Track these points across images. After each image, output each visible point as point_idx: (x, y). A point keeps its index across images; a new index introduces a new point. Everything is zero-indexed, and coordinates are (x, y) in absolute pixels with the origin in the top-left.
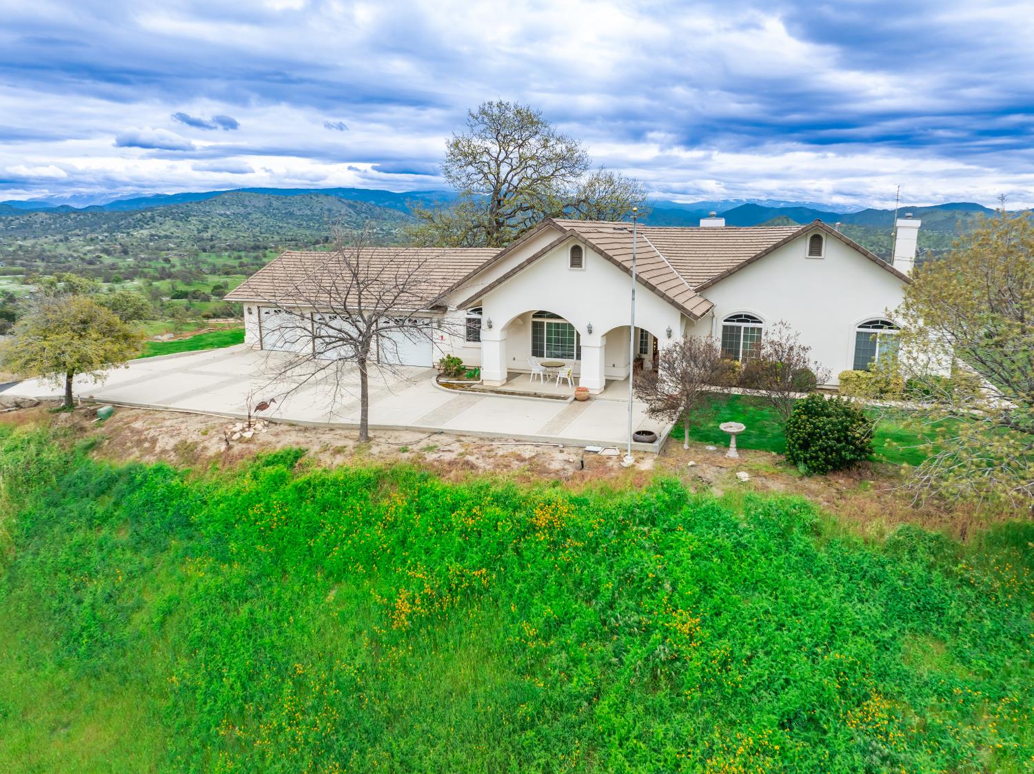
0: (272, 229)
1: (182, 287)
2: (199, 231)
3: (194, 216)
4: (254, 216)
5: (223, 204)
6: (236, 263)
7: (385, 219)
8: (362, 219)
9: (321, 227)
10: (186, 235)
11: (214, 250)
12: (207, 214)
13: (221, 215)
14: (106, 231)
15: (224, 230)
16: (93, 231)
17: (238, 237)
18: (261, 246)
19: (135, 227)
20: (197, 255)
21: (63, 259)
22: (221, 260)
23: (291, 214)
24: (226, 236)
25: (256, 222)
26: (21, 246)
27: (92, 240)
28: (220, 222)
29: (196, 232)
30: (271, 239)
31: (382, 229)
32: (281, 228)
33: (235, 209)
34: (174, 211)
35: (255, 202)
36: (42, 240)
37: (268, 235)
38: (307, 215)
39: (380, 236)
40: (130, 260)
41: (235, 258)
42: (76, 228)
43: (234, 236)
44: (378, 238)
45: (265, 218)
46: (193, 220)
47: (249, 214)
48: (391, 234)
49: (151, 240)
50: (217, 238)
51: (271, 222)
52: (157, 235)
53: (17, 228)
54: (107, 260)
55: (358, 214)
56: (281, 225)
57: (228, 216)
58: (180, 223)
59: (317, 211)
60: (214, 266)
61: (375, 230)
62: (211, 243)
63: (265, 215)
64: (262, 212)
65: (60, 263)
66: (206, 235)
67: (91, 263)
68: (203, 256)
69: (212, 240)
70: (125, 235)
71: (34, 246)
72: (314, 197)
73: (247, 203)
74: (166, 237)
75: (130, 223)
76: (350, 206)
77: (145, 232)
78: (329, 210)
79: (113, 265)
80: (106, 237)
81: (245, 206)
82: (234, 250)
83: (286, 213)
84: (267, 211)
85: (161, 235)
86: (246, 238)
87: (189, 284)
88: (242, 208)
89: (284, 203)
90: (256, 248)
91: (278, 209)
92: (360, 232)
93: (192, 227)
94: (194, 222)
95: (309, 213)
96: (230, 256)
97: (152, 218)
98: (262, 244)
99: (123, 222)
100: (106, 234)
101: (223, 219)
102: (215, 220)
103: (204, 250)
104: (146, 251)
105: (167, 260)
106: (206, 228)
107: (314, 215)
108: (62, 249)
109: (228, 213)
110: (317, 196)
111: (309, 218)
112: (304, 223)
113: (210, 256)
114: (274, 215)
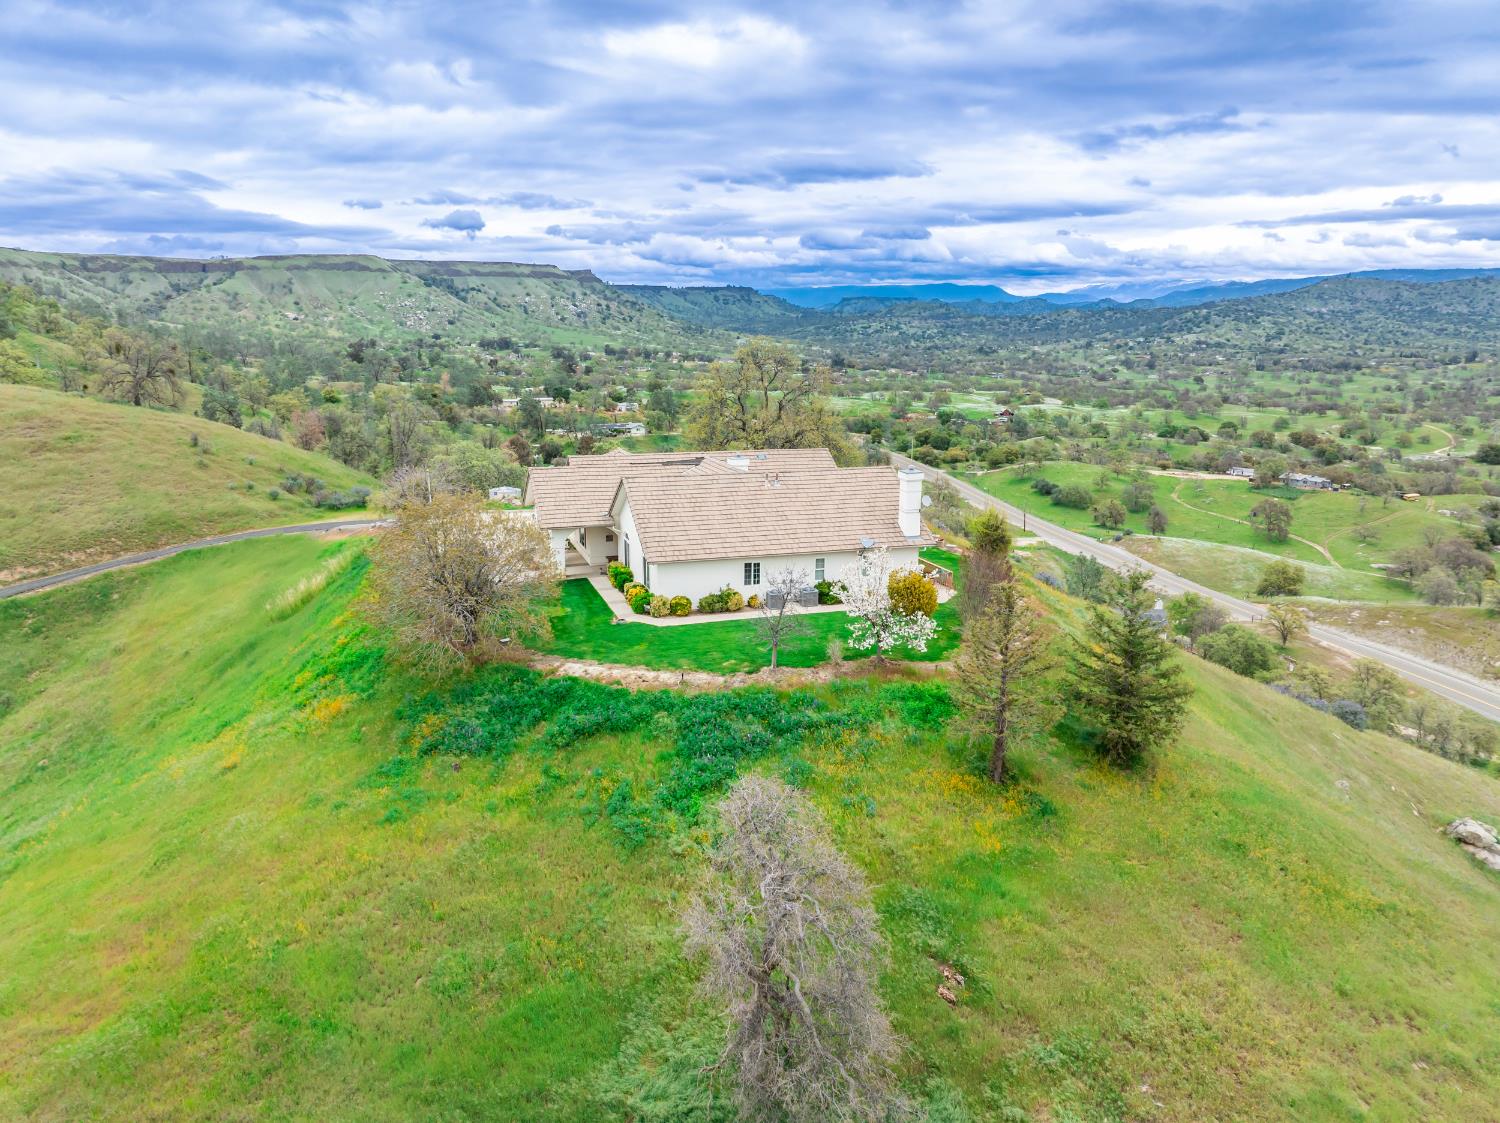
0: (1390, 336)
2: (1269, 338)
3: (1269, 315)
4: (1365, 315)
5: (1320, 297)
10: (1247, 343)
11: (1275, 368)
12: (1289, 311)
13: (1311, 314)
14: (1142, 335)
15: (1306, 337)
16: (1126, 334)
17: (1325, 348)
19: (1181, 330)
20: (1246, 374)
21: (1072, 372)
23: (1431, 313)
24: (1310, 347)
25: (1365, 324)
26: (1034, 353)
27: (1119, 347)
28: (1305, 324)
29: (1263, 339)
30: (1377, 353)
32: (1405, 334)
33: (1335, 305)
34: (1241, 307)
35: (1373, 293)
36: (1064, 345)
37: (1375, 347)
38: (1460, 314)
40: (1153, 377)
42: (1108, 330)
43: (1320, 347)
45: (1382, 318)
46: (1265, 321)
47: (1358, 312)
49: (1194, 349)
50: (1292, 349)
51: (1392, 324)
52: (1204, 343)
53: (1043, 329)
54: (1124, 374)
56: (1406, 330)
57: (1321, 315)
58: (1243, 326)
59: (1481, 307)
62: (1279, 357)
63: (1384, 314)
64: (1379, 309)
65: (1067, 376)
66: (1277, 344)
67: (1102, 378)
68: (1254, 375)
69: (1281, 352)
70: (1163, 341)
71: (1048, 354)
72: (1480, 284)
73: (1358, 295)
74: (1218, 345)
75: (1175, 324)
77: (1192, 338)
79: (1129, 382)
80: (1139, 343)
81: (1353, 300)
82: (1308, 368)
83: (1422, 311)
84: (1390, 307)
85: (1212, 342)
86: (1337, 350)
88: (1347, 304)
89: (1422, 294)
90: (1345, 366)
91: (1410, 304)
93: (1260, 332)
94: (1266, 324)
95: (1465, 310)
96: (1294, 378)
97: (1207, 319)
99: (1166, 323)
100: (1142, 339)
101: (1311, 320)
102: (1297, 321)
103: (1262, 367)
104: (1178, 365)
105: (1199, 380)
106: (1280, 333)
107: (1474, 314)
108: (1078, 360)
109: (1324, 310)
110: (1487, 281)
111: (1463, 319)
112: (1451, 328)
113: (1262, 377)
114: (1401, 314)
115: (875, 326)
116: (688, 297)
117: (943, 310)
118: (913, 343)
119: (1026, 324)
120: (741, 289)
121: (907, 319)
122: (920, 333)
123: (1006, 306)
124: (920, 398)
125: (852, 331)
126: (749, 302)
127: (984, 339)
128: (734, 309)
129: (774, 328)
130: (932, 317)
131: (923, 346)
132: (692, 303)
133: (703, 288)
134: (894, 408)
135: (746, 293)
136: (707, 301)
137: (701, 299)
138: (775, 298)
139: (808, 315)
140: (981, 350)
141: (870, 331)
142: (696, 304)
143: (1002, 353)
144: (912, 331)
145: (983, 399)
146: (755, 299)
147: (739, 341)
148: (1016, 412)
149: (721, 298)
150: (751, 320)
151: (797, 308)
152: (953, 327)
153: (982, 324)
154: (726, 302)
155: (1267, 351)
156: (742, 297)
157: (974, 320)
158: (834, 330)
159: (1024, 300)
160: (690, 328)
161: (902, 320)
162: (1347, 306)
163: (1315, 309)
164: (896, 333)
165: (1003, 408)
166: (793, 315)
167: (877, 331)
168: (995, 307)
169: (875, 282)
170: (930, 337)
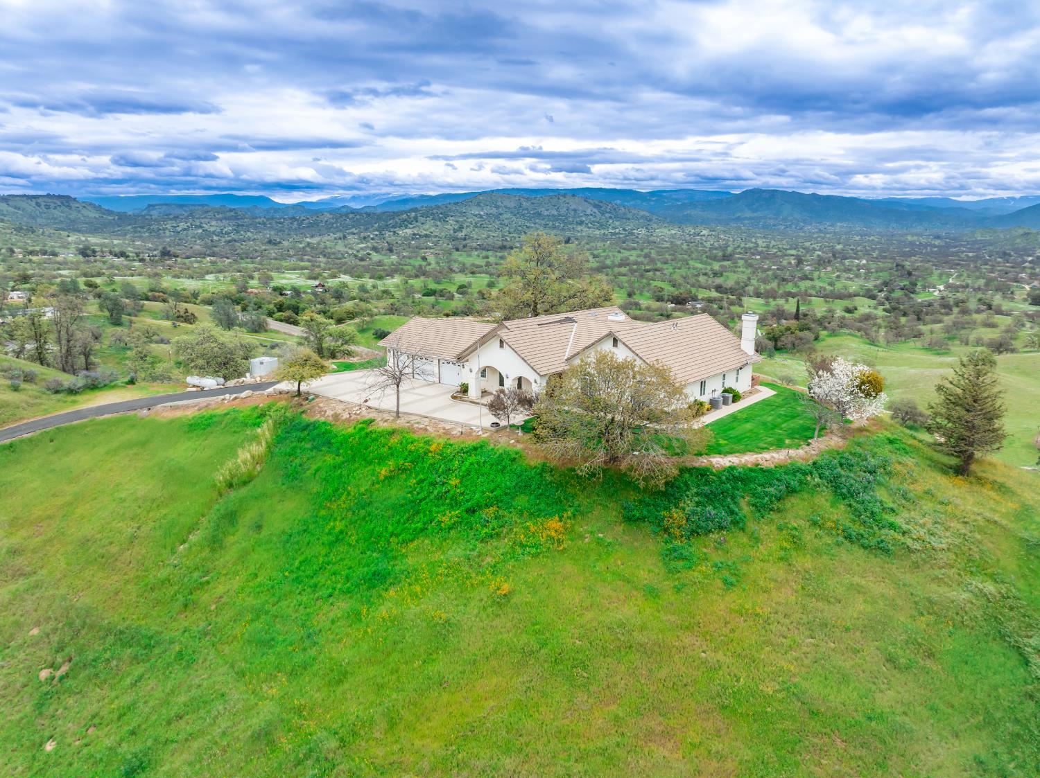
0: (520, 228)
1: (432, 286)
2: (455, 231)
3: (452, 216)
4: (505, 216)
5: (478, 205)
6: (481, 262)
7: (629, 219)
8: (606, 218)
9: (565, 228)
10: (443, 234)
11: (465, 249)
12: (463, 214)
13: (476, 216)
14: (377, 230)
15: (476, 230)
16: (366, 230)
17: (488, 237)
18: (508, 246)
19: (400, 227)
20: (450, 254)
21: (340, 256)
22: (471, 259)
23: (539, 214)
24: (479, 235)
25: (506, 222)
26: (308, 243)
27: (365, 238)
28: (473, 222)
29: (452, 232)
30: (518, 239)
31: (624, 230)
32: (528, 227)
33: (487, 210)
34: (434, 211)
35: (507, 203)
36: (326, 238)
37: (515, 235)
38: (553, 215)
39: (621, 236)
40: (394, 258)
41: (483, 258)
42: (353, 227)
43: (485, 236)
44: (619, 238)
45: (514, 218)
46: (451, 220)
47: (501, 214)
48: (633, 234)
49: (413, 239)
50: (470, 238)
51: (520, 221)
52: (418, 234)
53: (309, 227)
54: (375, 257)
55: (603, 214)
56: (528, 225)
57: (481, 217)
58: (439, 223)
59: (563, 211)
60: (464, 265)
61: (617, 231)
62: (464, 242)
63: (515, 215)
64: (512, 213)
65: (337, 259)
66: (461, 235)
67: (362, 259)
68: (456, 255)
69: (465, 239)
70: (392, 234)
71: (318, 244)
72: (561, 198)
73: (499, 204)
74: (426, 236)
75: (396, 223)
76: (595, 206)
77: (409, 231)
78: (575, 210)
79: (380, 262)
80: (377, 235)
81: (497, 207)
82: (484, 249)
83: (535, 214)
84: (517, 211)
85: (422, 234)
86: (495, 237)
87: (438, 283)
88: (494, 209)
89: (533, 203)
90: (503, 248)
91: (527, 209)
92: (602, 232)
93: (449, 227)
94: (452, 222)
95: (556, 213)
96: (478, 256)
97: (416, 219)
98: (508, 244)
99: (391, 222)
100: (377, 233)
101: (476, 219)
102: (469, 220)
103: (457, 250)
104: (408, 249)
105: (424, 259)
106: (461, 228)
107: (560, 215)
108: (340, 247)
109: (482, 213)
110: (564, 196)
111: (555, 218)
112: (551, 223)
113: (461, 255)
114: (523, 215)
115: (182, 225)
116: (10, 203)
117: (232, 214)
118: (215, 238)
119: (295, 223)
120: (60, 197)
121: (207, 220)
122: (218, 230)
123: (276, 210)
124: (252, 278)
125: (164, 229)
126: (70, 207)
127: (269, 234)
128: (57, 213)
129: (95, 229)
130: (225, 218)
131: (223, 240)
132: (15, 208)
133: (24, 196)
134: (237, 286)
135: (66, 200)
136: (30, 207)
137: (23, 205)
138: (91, 204)
139: (123, 218)
140: (270, 242)
141: (179, 229)
142: (19, 209)
143: (285, 243)
144: (212, 229)
145: (293, 276)
146: (74, 205)
147: (70, 239)
148: (326, 284)
149: (43, 204)
150: (73, 221)
151: (110, 212)
152: (243, 225)
153: (264, 224)
154: (48, 207)
155: (456, 239)
156: (62, 203)
157: (257, 220)
158: (149, 229)
159: (288, 206)
160: (21, 229)
161: (203, 221)
162: (494, 211)
163: (477, 213)
164: (200, 231)
165: (316, 283)
166: (110, 218)
167: (184, 229)
168: (268, 211)
169: (174, 192)
170: (227, 233)
